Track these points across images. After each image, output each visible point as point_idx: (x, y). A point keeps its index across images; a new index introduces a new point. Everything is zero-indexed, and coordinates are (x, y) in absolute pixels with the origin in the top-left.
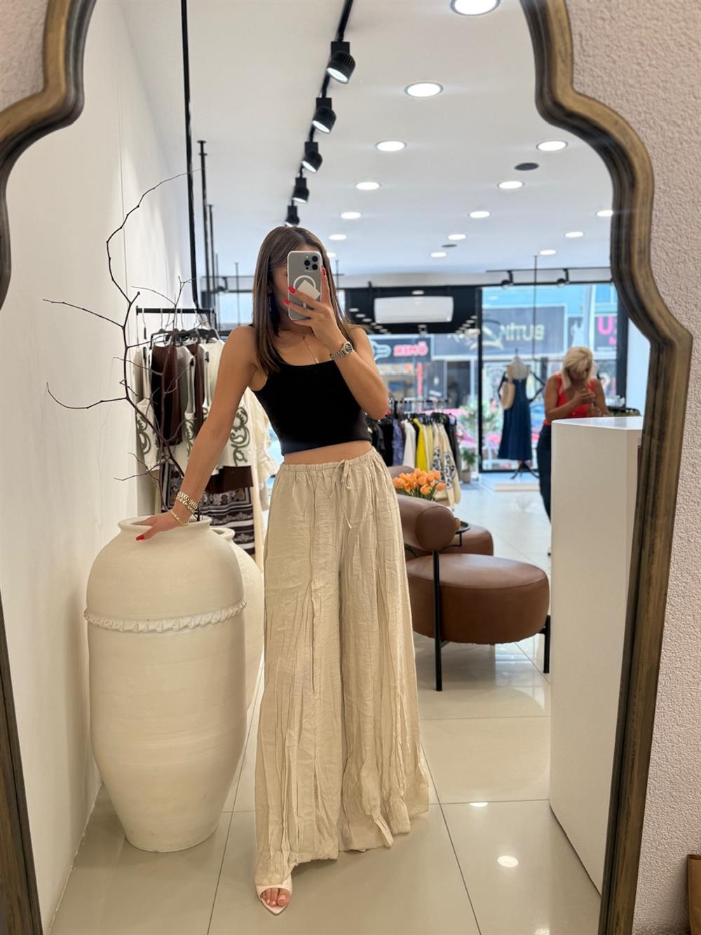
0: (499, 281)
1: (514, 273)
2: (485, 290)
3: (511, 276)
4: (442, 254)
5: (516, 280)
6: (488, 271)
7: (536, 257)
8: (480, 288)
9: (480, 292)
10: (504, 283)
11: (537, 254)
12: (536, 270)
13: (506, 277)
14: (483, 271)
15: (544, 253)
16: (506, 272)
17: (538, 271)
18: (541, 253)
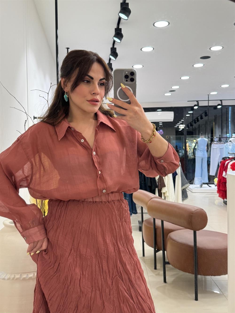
0: (193, 105)
1: (199, 102)
4: (169, 94)
5: (200, 105)
11: (209, 94)
13: (196, 104)
16: (196, 102)
17: (209, 101)
18: (211, 93)
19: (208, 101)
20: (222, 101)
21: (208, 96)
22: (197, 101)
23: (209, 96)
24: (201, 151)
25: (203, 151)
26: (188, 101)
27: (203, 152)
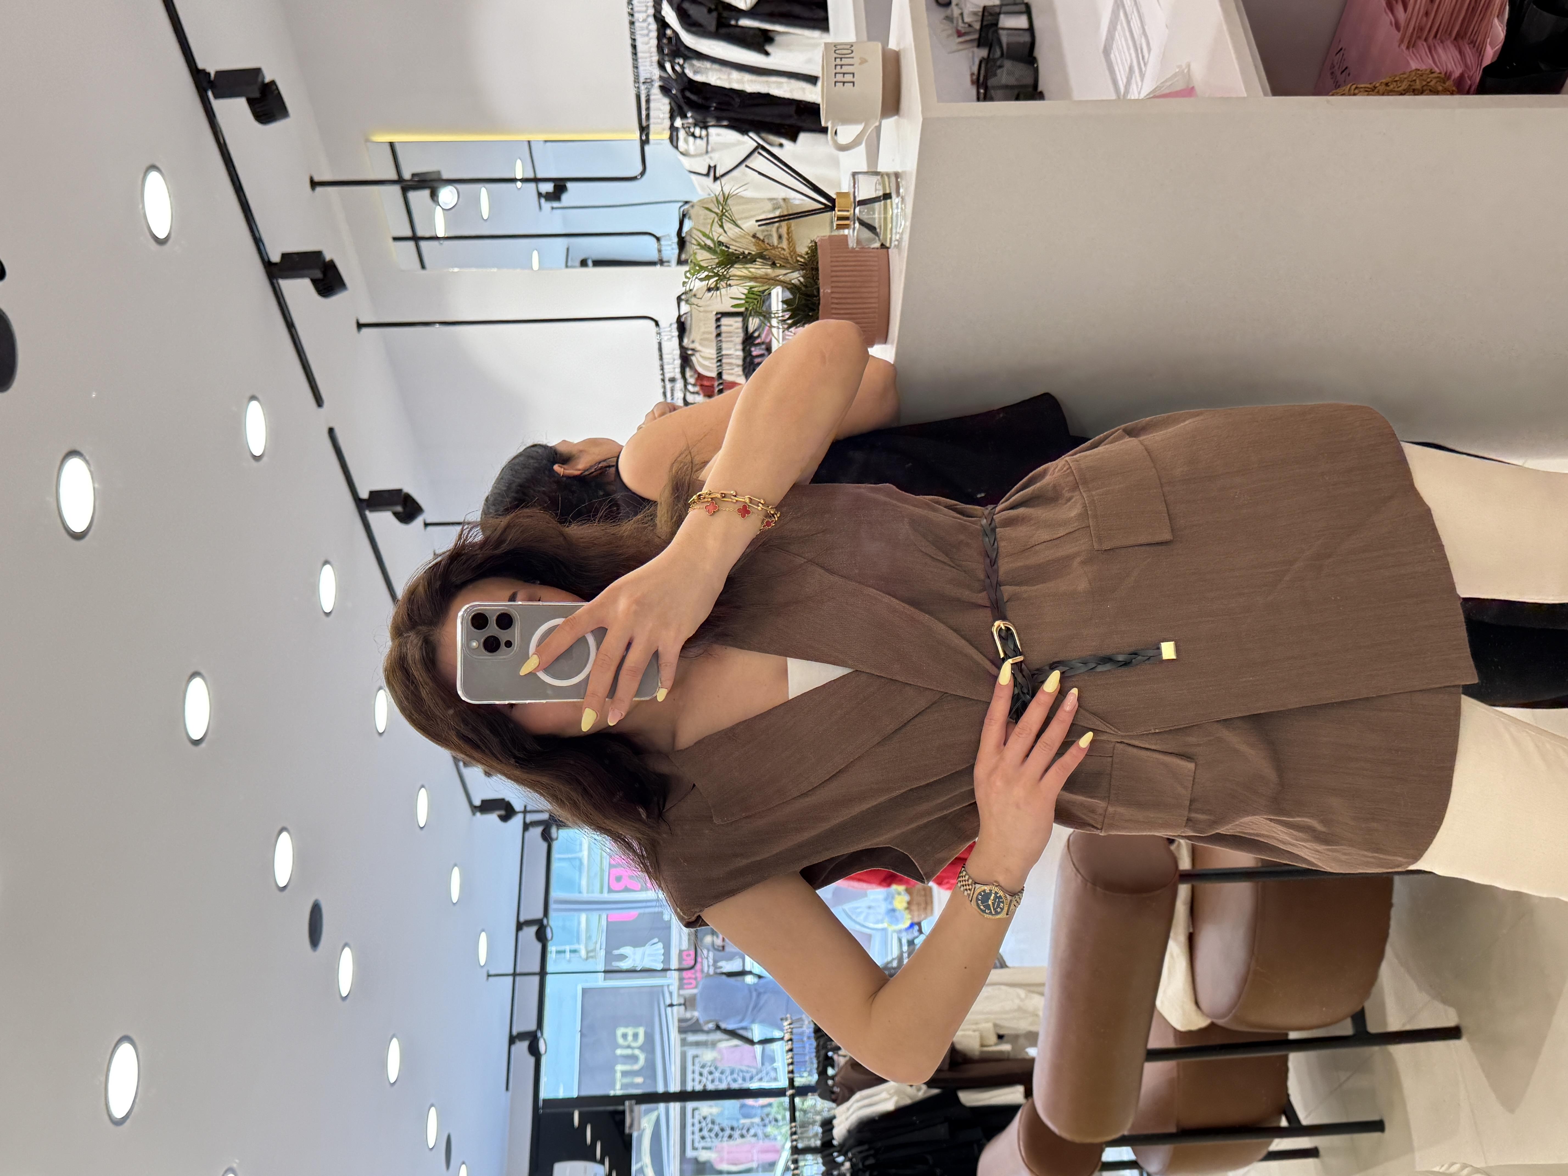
0: (532, 1060)
1: (515, 1033)
2: (544, 1095)
3: (522, 1035)
5: (531, 1022)
7: (489, 974)
8: (541, 1103)
9: (549, 1102)
10: (534, 1049)
11: (484, 973)
12: (514, 974)
13: (522, 1046)
14: (507, 1097)
15: (483, 958)
16: (513, 1048)
17: (518, 971)
18: (482, 963)
19: (518, 978)
20: (522, 919)
21: (490, 978)
22: (512, 1040)
23: (491, 973)
24: (762, 1002)
25: (759, 995)
26: (507, 1089)
27: (764, 998)
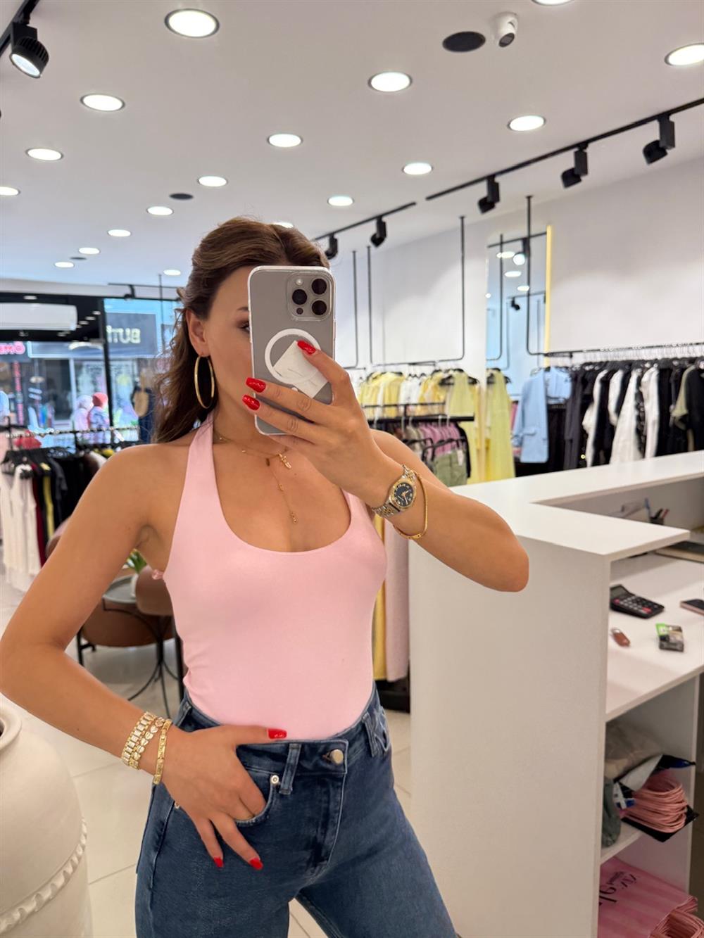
0: (122, 295)
1: (136, 288)
2: (106, 301)
3: (133, 290)
4: (70, 265)
5: (138, 294)
6: (110, 284)
7: (160, 276)
8: (102, 299)
9: (103, 304)
10: (126, 297)
11: (161, 273)
12: (161, 287)
13: (128, 291)
14: (105, 284)
15: (169, 272)
16: (127, 287)
18: (165, 273)
19: (158, 288)
22: (131, 286)
23: (162, 277)
